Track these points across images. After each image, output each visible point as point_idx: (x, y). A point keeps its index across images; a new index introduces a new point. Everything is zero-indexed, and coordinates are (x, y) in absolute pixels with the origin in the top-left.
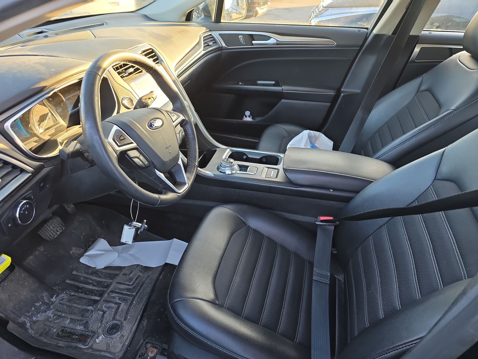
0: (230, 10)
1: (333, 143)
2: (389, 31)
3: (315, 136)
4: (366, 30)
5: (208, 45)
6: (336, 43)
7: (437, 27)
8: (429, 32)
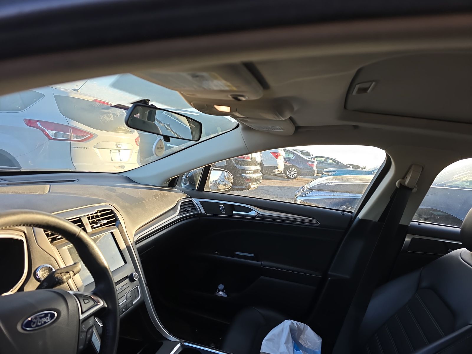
0: (218, 182)
1: (321, 340)
2: (375, 218)
3: (299, 328)
4: (350, 214)
5: (186, 211)
6: (319, 223)
7: (426, 220)
8: (418, 223)
